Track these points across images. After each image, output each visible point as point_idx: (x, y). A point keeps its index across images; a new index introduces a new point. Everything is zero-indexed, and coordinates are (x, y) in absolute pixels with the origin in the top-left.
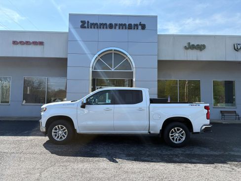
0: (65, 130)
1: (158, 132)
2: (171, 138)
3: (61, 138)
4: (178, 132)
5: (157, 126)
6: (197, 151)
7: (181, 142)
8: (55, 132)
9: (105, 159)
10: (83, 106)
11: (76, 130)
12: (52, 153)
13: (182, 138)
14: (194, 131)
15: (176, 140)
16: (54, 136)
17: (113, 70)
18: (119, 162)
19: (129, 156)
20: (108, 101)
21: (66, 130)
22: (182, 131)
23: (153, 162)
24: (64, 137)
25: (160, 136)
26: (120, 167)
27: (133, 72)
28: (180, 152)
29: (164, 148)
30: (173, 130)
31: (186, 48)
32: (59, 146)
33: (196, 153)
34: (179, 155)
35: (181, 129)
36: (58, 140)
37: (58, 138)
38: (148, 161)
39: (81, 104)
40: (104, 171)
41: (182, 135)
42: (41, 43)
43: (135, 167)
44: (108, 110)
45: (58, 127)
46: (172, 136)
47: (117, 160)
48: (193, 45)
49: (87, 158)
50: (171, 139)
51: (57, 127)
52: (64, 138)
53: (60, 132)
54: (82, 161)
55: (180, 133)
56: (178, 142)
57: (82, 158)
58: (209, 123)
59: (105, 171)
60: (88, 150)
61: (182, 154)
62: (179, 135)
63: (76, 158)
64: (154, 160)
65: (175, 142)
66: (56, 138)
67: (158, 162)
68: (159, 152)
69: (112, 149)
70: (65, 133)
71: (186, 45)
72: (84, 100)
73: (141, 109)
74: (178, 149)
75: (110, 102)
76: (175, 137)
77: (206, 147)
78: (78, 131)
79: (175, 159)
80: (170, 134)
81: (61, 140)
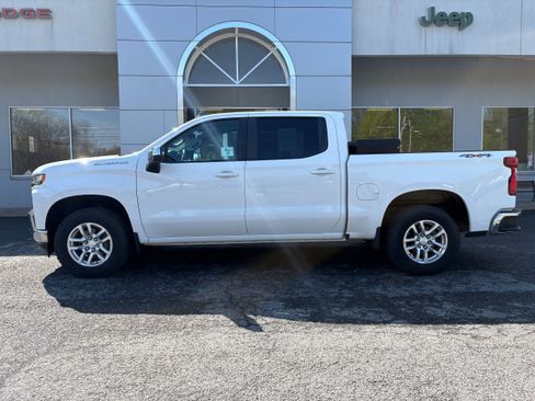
0: (104, 236)
1: (372, 234)
2: (407, 249)
3: (95, 259)
4: (427, 233)
5: (368, 219)
6: (481, 283)
7: (434, 259)
8: (76, 244)
9: (222, 317)
10: (154, 167)
11: (136, 234)
12: (63, 304)
13: (437, 248)
14: (474, 228)
15: (422, 256)
16: (73, 256)
17: (237, 83)
18: (266, 329)
19: (295, 307)
20: (227, 151)
21: (109, 237)
22: (437, 231)
23: (368, 323)
24: (104, 255)
25: (377, 246)
26: (271, 347)
27: (288, 88)
28: (438, 289)
29: (389, 278)
30: (413, 226)
31: (424, 22)
32: (88, 281)
33: (483, 289)
34: (439, 298)
35: (437, 225)
36: (88, 264)
37: (86, 258)
38: (354, 321)
39: (147, 162)
40: (218, 364)
41: (439, 240)
42: (45, 14)
43: (317, 343)
44: (227, 176)
45: (85, 229)
46: (409, 244)
47: (260, 321)
48: (442, 14)
49: (168, 317)
50: (408, 253)
51: (80, 227)
52: (103, 260)
53: (92, 243)
54: (152, 330)
55: (432, 234)
56: (427, 260)
57: (152, 318)
58: (513, 206)
59: (222, 364)
60: (174, 292)
61: (444, 294)
62: (429, 242)
63: (133, 317)
64: (371, 316)
65: (417, 260)
66: (79, 260)
67: (385, 323)
68: (378, 290)
69: (243, 287)
70: (106, 245)
71: (425, 14)
72: (155, 147)
73: (322, 173)
74: (427, 280)
75: (232, 154)
76: (419, 245)
77: (500, 271)
78: (143, 239)
79: (431, 311)
80: (405, 240)
81: (95, 265)
